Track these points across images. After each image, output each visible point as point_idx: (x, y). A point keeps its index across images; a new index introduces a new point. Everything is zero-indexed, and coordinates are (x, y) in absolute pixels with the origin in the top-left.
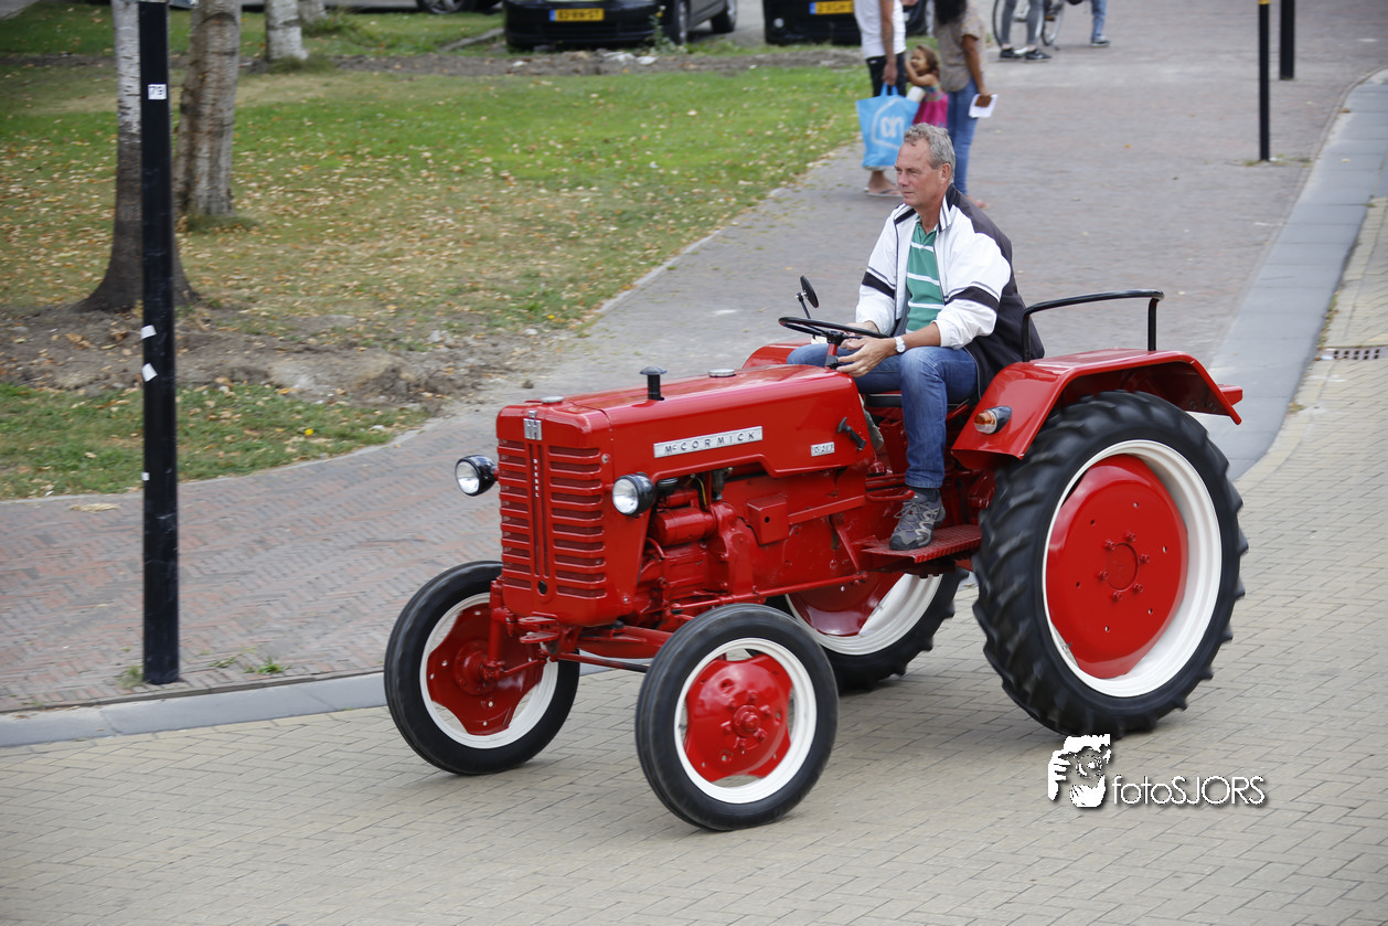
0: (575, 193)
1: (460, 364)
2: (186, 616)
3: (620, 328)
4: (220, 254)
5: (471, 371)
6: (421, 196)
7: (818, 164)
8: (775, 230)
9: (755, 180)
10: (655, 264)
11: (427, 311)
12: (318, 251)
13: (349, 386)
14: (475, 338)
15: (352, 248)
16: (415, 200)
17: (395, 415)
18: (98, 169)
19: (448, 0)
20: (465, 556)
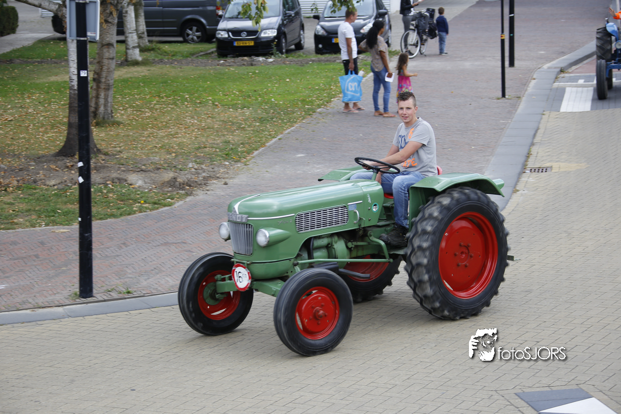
0: (243, 111)
2: (95, 272)
3: (260, 162)
4: (108, 135)
5: (204, 178)
6: (185, 112)
7: (335, 99)
8: (319, 124)
10: (274, 137)
12: (146, 133)
13: (158, 184)
14: (206, 166)
15: (158, 132)
16: (182, 114)
17: (175, 195)
18: (62, 103)
19: (195, 38)
20: (202, 249)
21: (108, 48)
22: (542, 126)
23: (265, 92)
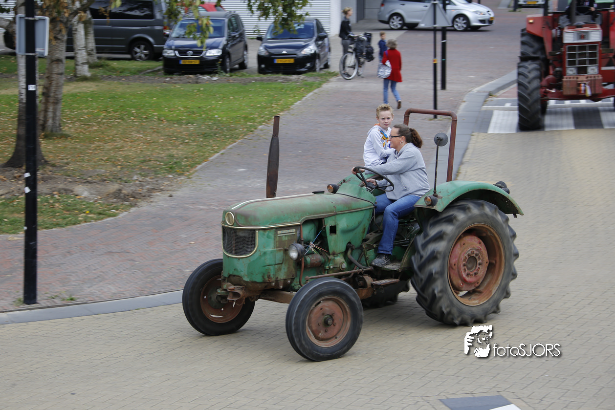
0: (188, 126)
1: (145, 188)
2: (40, 279)
3: (203, 175)
4: (56, 147)
5: (148, 190)
6: (131, 126)
8: (260, 141)
9: (254, 122)
10: (216, 152)
11: (132, 169)
13: (103, 195)
14: (150, 179)
15: (105, 145)
16: (129, 128)
17: (120, 206)
18: (11, 115)
19: (143, 56)
20: (144, 258)
21: (57, 64)
22: (471, 146)
23: (209, 109)
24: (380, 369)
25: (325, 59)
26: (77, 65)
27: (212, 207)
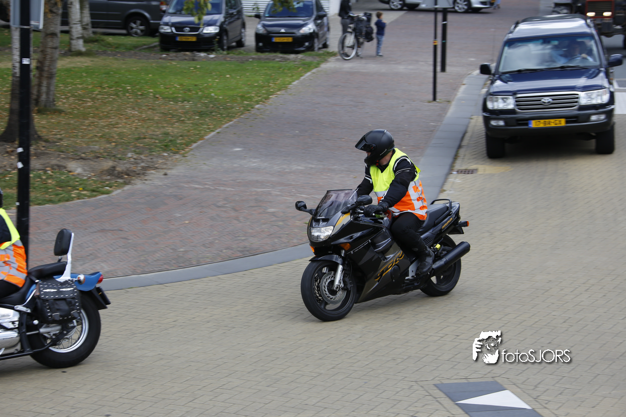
0: (183, 104)
1: (139, 166)
2: (31, 256)
3: (199, 154)
4: (49, 122)
5: (143, 168)
6: (126, 103)
7: (274, 96)
8: (257, 120)
9: (250, 101)
10: (212, 131)
11: (126, 146)
13: (96, 172)
14: (144, 156)
15: (99, 121)
16: (123, 105)
17: (113, 183)
18: (4, 89)
19: (139, 31)
20: (138, 236)
21: (52, 38)
22: (470, 130)
23: (206, 87)
24: (375, 352)
25: (324, 38)
26: (71, 39)
27: (207, 186)
